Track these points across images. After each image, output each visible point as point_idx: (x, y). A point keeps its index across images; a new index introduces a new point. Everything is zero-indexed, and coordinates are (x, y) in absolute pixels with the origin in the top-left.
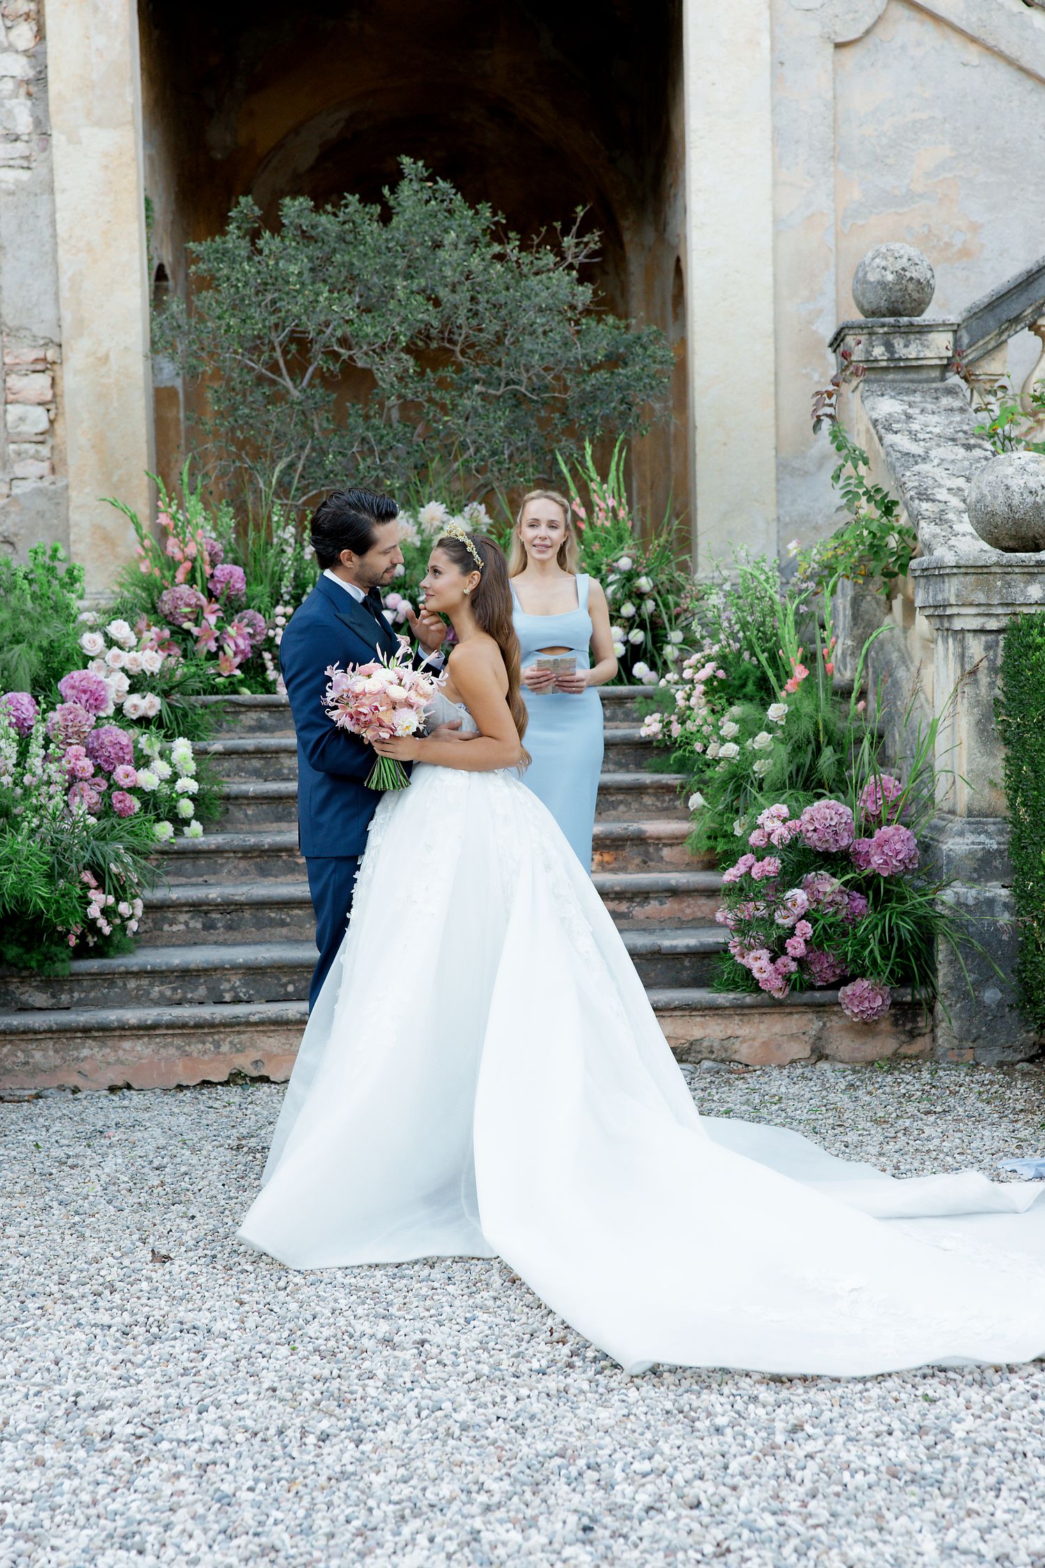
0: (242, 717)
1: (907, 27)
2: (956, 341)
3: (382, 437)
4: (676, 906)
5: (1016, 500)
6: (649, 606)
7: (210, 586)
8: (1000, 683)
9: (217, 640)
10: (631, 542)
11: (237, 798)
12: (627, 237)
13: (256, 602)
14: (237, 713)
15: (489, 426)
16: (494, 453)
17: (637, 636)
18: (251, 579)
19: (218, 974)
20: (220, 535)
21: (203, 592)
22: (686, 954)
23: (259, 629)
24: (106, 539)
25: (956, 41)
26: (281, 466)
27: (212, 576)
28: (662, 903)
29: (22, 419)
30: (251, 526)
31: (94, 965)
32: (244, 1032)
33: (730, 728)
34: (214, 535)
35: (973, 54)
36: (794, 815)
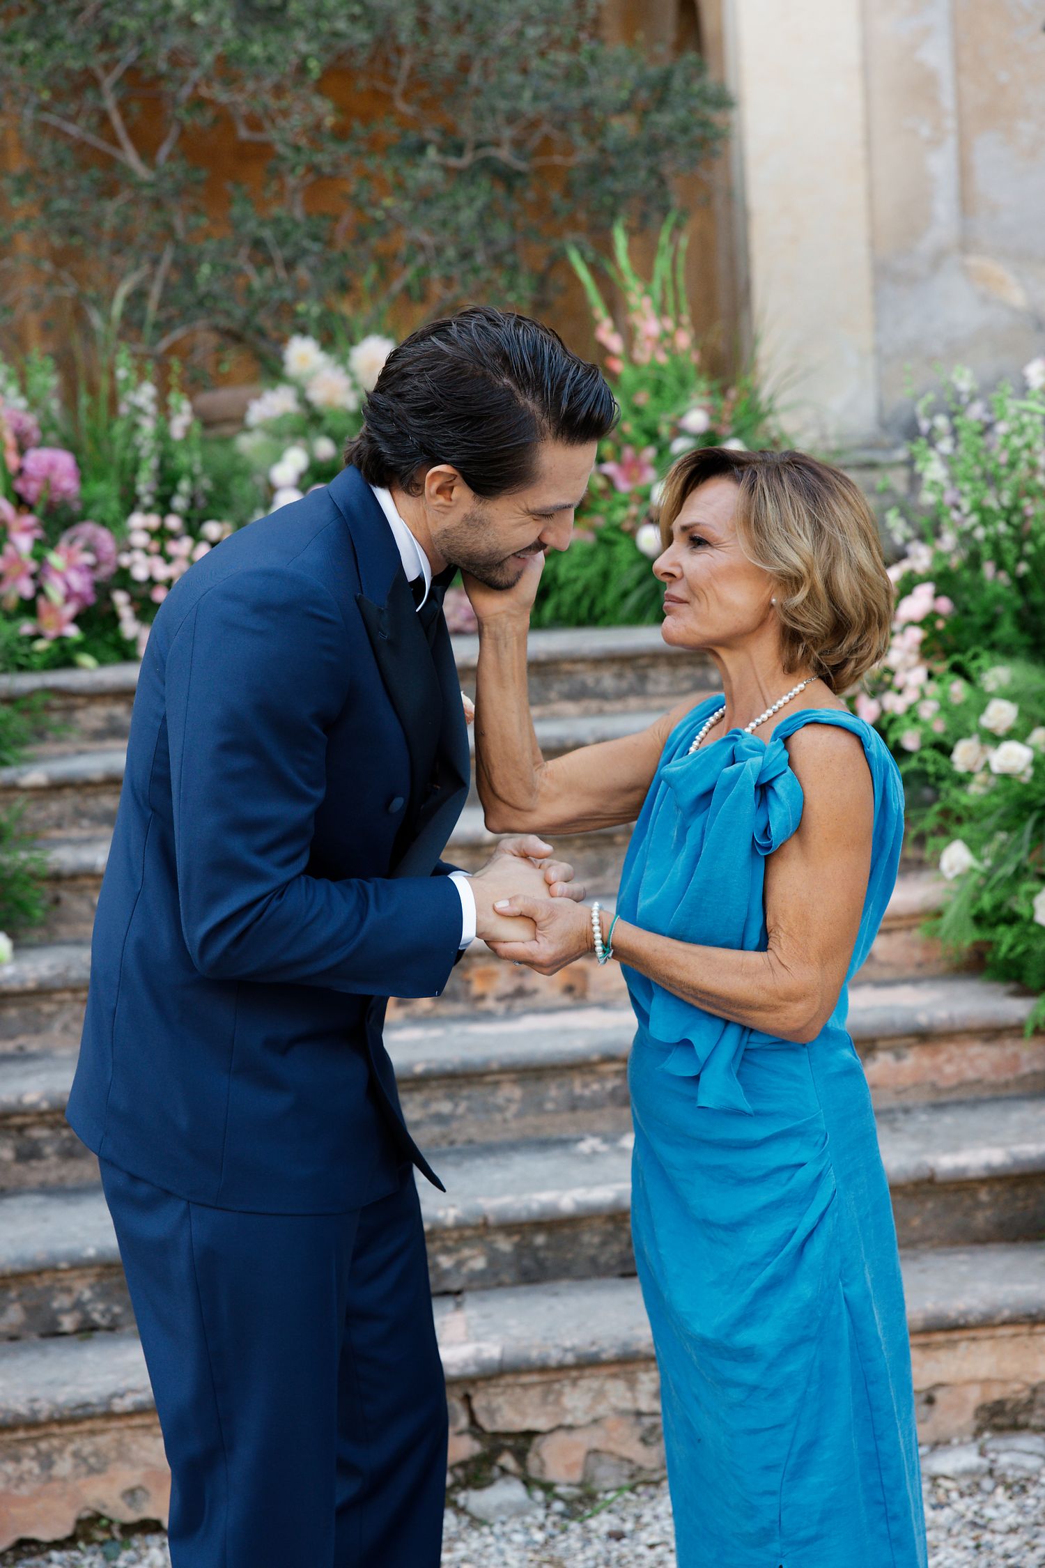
0: (80, 715)
3: (286, 235)
4: (926, 1061)
7: (19, 486)
9: (34, 576)
10: (702, 385)
11: (74, 876)
13: (96, 511)
14: (70, 709)
15: (456, 208)
16: (466, 255)
18: (84, 471)
19: (47, 1280)
20: (34, 404)
21: (7, 496)
22: (982, 1181)
23: (103, 556)
26: (123, 290)
27: (21, 471)
28: (899, 1057)
30: (82, 388)
32: (103, 1431)
33: (1001, 714)
34: (21, 403)
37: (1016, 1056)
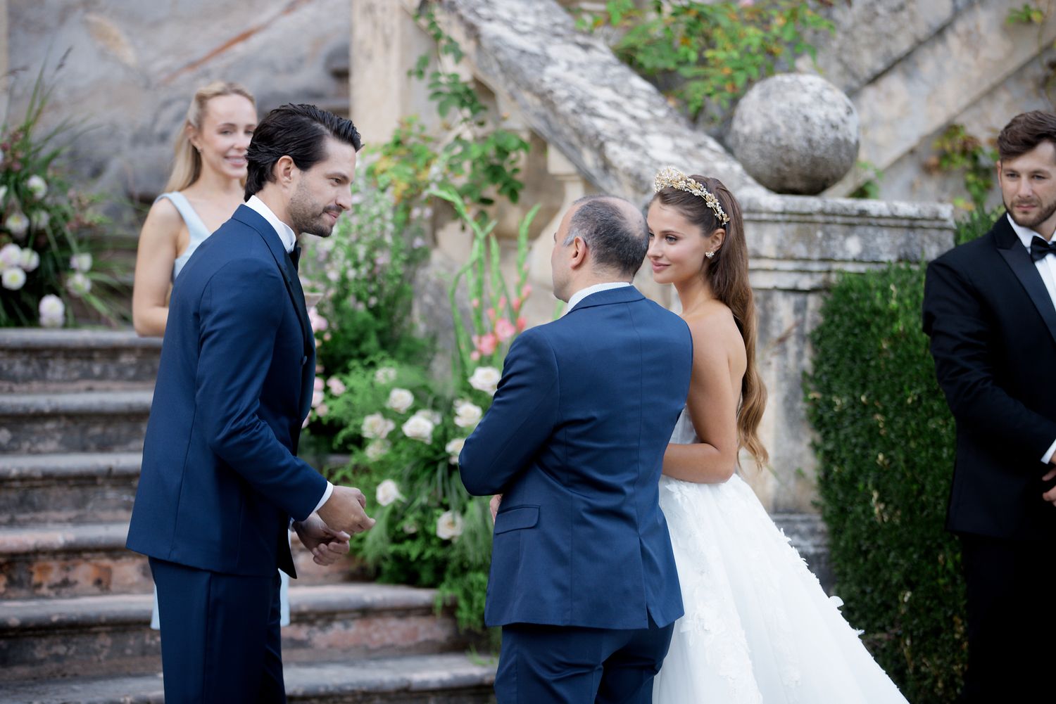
4: (363, 630)
5: (817, 135)
8: (808, 352)
22: (435, 691)
28: (347, 626)
33: (402, 399)
37: (416, 629)
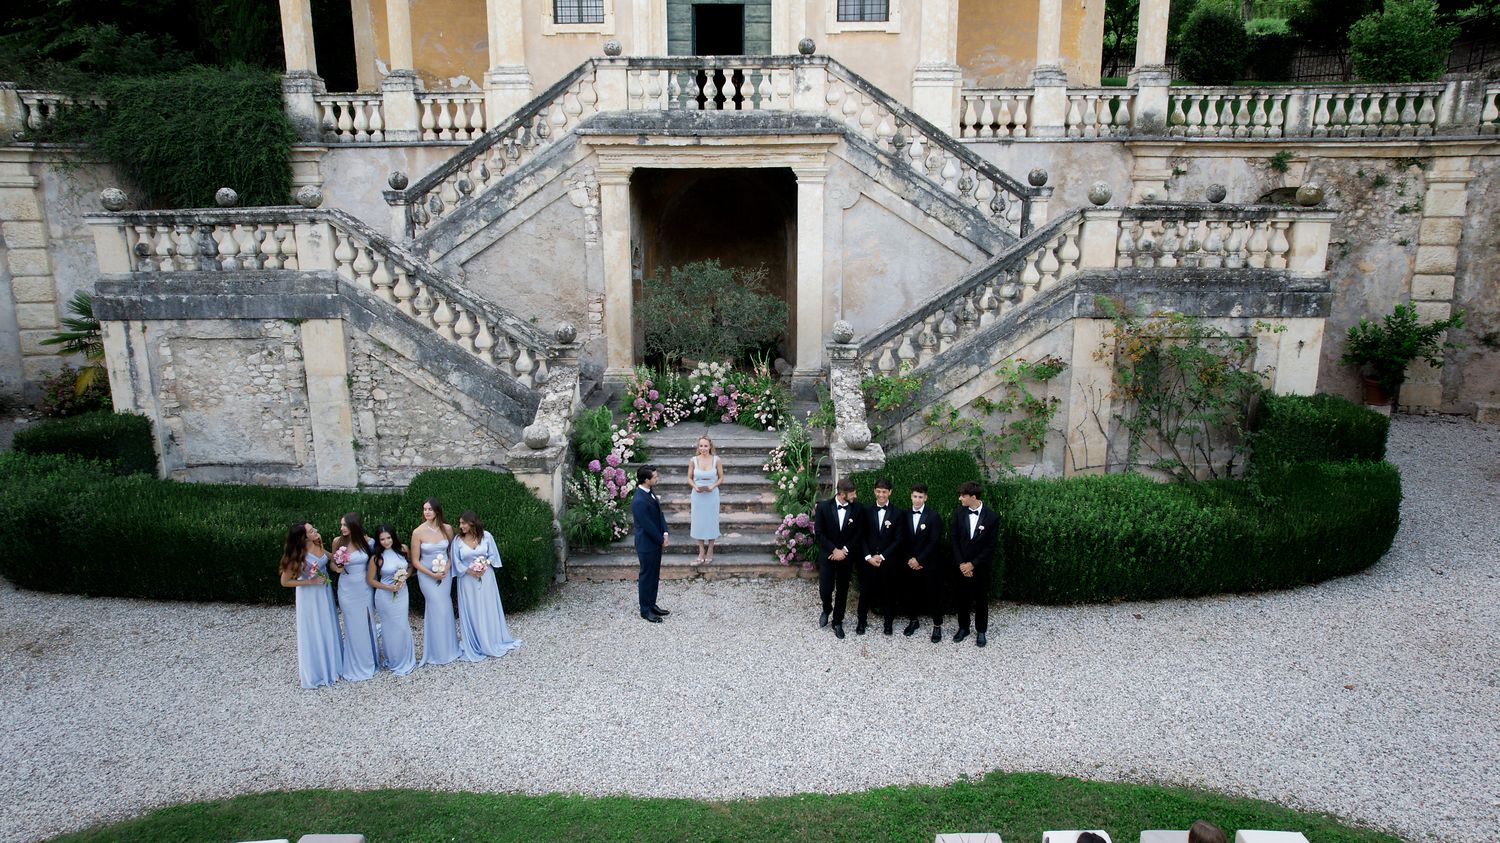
1: (866, 204)
2: (858, 353)
4: (768, 527)
6: (774, 407)
7: (648, 397)
12: (787, 226)
13: (661, 401)
17: (770, 416)
21: (646, 399)
22: (767, 546)
24: (619, 354)
25: (881, 209)
27: (648, 394)
28: (764, 526)
29: (593, 317)
31: (616, 545)
35: (886, 212)
36: (795, 517)
